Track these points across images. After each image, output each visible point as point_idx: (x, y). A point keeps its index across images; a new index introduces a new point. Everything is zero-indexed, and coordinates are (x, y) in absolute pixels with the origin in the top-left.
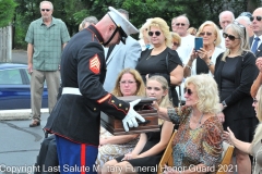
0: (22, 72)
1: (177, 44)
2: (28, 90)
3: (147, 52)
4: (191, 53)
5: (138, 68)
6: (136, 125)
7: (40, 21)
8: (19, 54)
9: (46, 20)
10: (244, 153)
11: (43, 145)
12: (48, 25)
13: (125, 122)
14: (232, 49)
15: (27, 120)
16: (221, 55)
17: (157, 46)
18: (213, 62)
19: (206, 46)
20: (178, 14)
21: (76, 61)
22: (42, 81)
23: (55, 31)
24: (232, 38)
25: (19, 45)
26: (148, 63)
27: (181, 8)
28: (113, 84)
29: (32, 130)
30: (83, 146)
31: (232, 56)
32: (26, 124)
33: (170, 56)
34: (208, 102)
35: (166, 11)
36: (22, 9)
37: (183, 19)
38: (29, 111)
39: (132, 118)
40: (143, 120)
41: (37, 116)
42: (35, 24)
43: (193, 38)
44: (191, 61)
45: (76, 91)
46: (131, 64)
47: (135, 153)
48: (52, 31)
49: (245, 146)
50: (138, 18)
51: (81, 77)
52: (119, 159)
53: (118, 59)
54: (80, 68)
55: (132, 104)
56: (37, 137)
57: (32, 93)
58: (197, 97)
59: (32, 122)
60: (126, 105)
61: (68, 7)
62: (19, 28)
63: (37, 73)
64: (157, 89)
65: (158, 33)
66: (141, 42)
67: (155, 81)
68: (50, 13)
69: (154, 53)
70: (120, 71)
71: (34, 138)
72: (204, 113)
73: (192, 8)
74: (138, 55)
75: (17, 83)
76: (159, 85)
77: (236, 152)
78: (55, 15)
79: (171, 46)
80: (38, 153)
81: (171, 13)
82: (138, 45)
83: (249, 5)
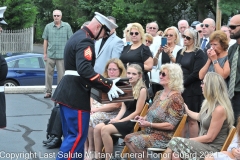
0: (40, 59)
1: (150, 42)
2: (44, 72)
3: (128, 47)
4: (158, 48)
5: (121, 58)
6: (117, 96)
7: (52, 24)
8: (38, 47)
9: (57, 23)
10: (194, 120)
11: (53, 111)
12: (58, 26)
13: (109, 94)
14: (188, 46)
15: (42, 93)
16: (180, 51)
17: (135, 42)
18: (174, 55)
19: (169, 44)
20: (150, 21)
21: (75, 51)
22: (53, 66)
23: (63, 31)
24: (188, 38)
25: (38, 40)
26: (128, 55)
27: (152, 17)
28: (103, 69)
29: (46, 100)
30: (80, 112)
31: (188, 51)
32: (42, 96)
33: (144, 50)
34: (176, 83)
35: (142, 19)
36: (41, 15)
37: (154, 24)
38: (44, 87)
39: (114, 91)
40: (122, 93)
41: (49, 91)
42: (50, 26)
43: (160, 38)
44: (158, 54)
45: (75, 73)
46: (116, 56)
47: (117, 119)
48: (61, 31)
49: (194, 115)
50: (122, 23)
51: (78, 62)
52: (106, 123)
53: (108, 52)
54: (78, 55)
55: (115, 82)
56: (49, 106)
57: (46, 74)
58: (169, 78)
59: (46, 95)
60: (110, 82)
61: (73, 14)
62: (39, 28)
63: (50, 61)
64: (134, 74)
65: (137, 34)
66: (124, 40)
67: (133, 68)
68: (60, 18)
69: (133, 48)
70: (108, 60)
71: (47, 106)
72: (172, 90)
73: (160, 17)
74: (122, 49)
75: (36, 67)
76: (136, 71)
77: (189, 119)
78: (64, 19)
79: (145, 44)
80: (49, 117)
81: (145, 20)
82: (122, 42)
83: (200, 16)
